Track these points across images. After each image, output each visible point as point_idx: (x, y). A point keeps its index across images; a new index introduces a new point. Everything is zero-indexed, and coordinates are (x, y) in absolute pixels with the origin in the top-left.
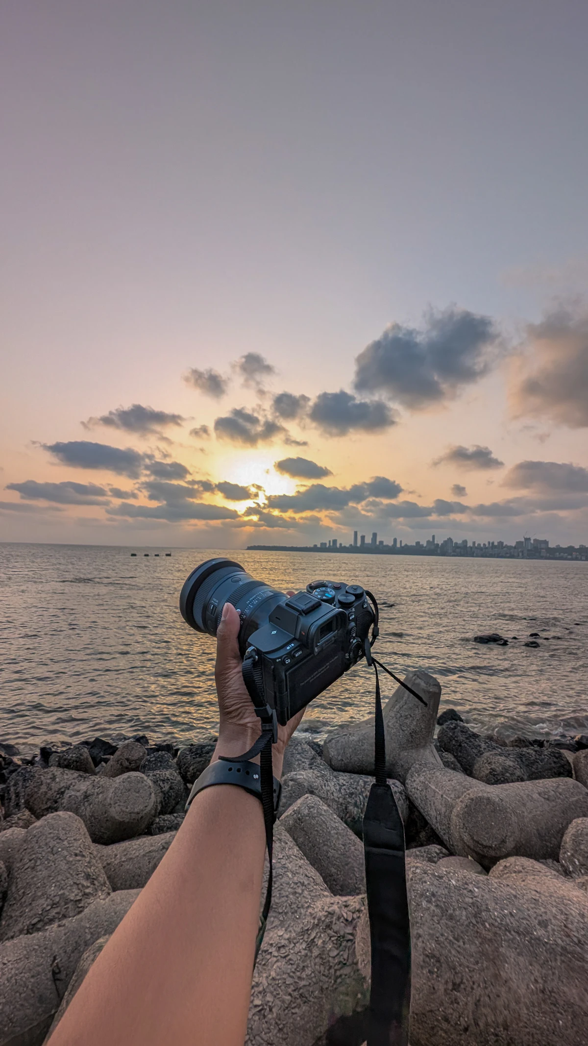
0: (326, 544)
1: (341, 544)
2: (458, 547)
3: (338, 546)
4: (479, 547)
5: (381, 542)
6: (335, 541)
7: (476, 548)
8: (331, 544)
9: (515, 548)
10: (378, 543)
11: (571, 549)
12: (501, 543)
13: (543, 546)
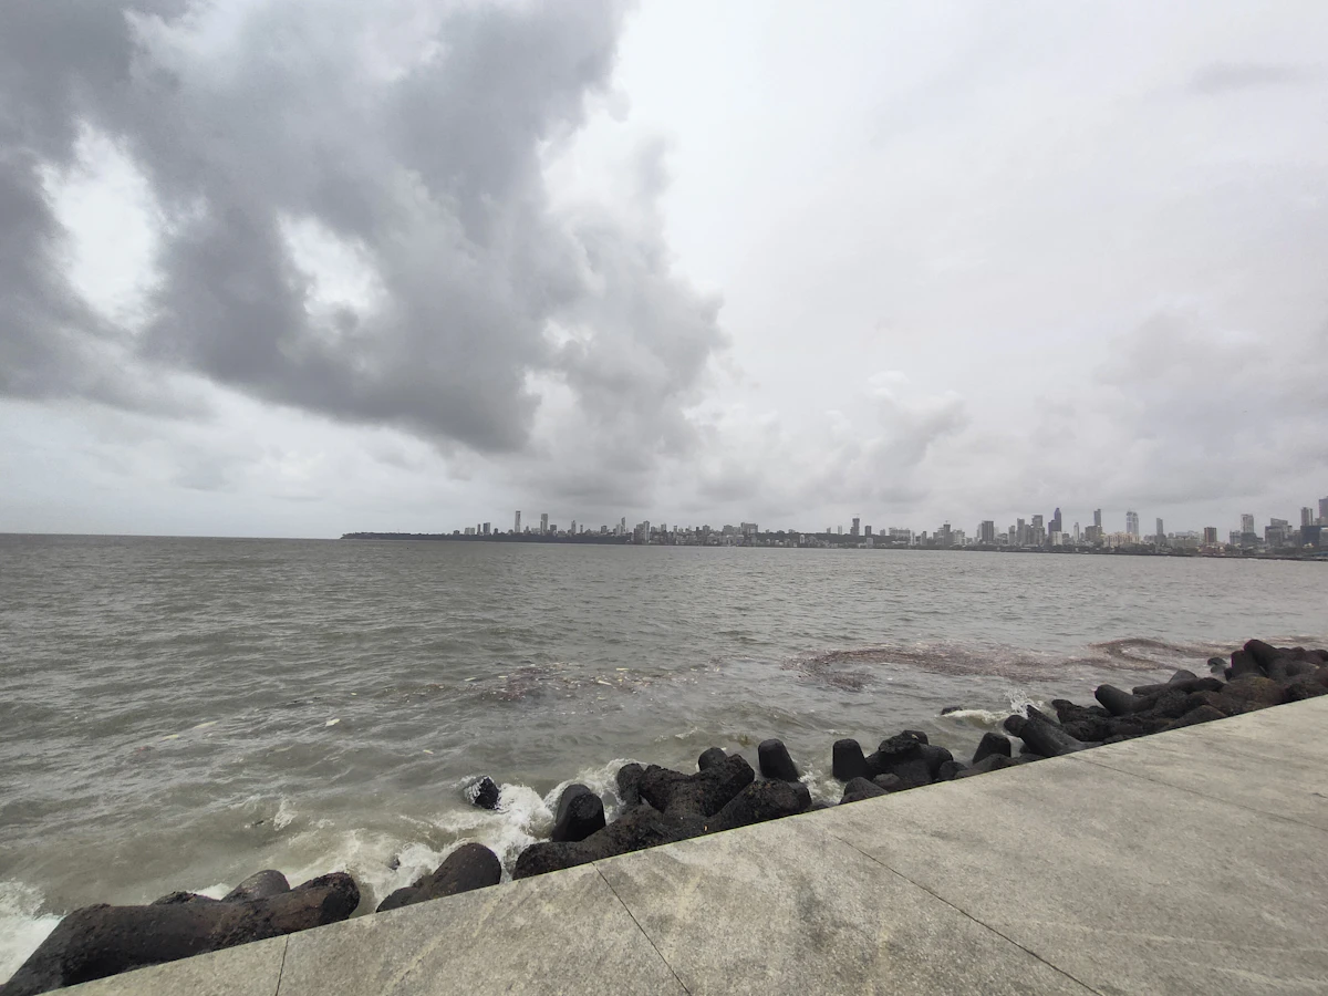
0: (474, 529)
1: (496, 530)
2: (657, 533)
3: (492, 532)
4: (681, 534)
5: (554, 527)
6: (486, 526)
7: (678, 534)
8: (482, 530)
9: (722, 533)
10: (549, 528)
11: (781, 535)
12: (706, 527)
13: (753, 531)
